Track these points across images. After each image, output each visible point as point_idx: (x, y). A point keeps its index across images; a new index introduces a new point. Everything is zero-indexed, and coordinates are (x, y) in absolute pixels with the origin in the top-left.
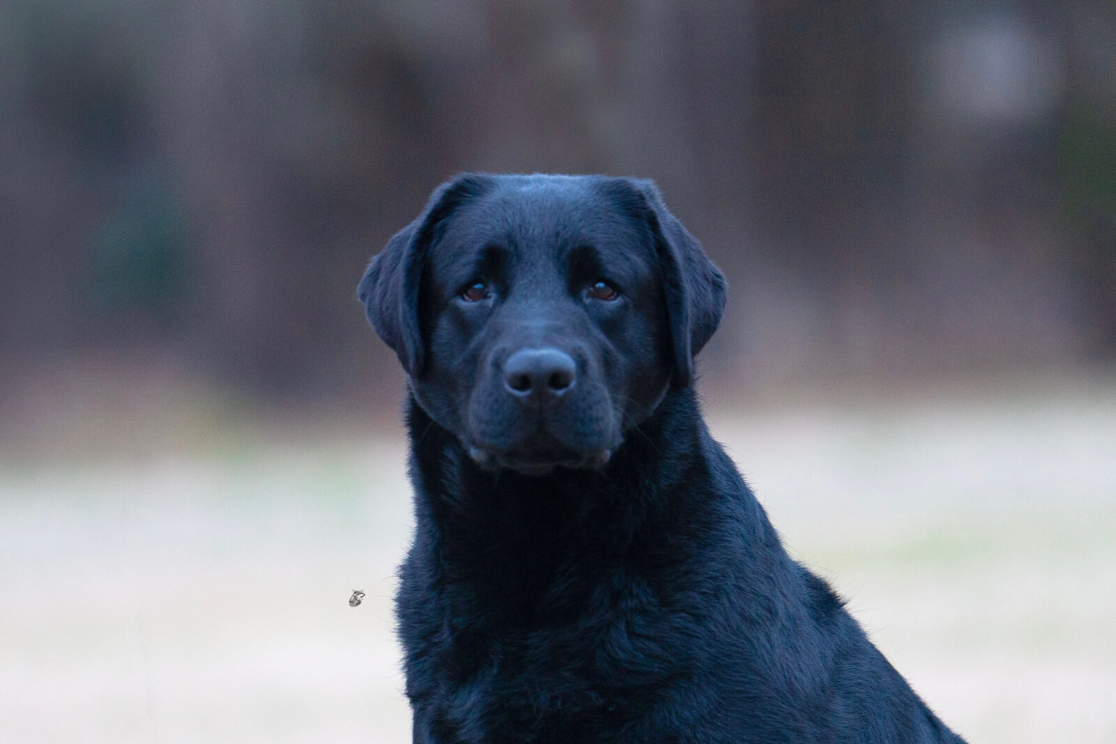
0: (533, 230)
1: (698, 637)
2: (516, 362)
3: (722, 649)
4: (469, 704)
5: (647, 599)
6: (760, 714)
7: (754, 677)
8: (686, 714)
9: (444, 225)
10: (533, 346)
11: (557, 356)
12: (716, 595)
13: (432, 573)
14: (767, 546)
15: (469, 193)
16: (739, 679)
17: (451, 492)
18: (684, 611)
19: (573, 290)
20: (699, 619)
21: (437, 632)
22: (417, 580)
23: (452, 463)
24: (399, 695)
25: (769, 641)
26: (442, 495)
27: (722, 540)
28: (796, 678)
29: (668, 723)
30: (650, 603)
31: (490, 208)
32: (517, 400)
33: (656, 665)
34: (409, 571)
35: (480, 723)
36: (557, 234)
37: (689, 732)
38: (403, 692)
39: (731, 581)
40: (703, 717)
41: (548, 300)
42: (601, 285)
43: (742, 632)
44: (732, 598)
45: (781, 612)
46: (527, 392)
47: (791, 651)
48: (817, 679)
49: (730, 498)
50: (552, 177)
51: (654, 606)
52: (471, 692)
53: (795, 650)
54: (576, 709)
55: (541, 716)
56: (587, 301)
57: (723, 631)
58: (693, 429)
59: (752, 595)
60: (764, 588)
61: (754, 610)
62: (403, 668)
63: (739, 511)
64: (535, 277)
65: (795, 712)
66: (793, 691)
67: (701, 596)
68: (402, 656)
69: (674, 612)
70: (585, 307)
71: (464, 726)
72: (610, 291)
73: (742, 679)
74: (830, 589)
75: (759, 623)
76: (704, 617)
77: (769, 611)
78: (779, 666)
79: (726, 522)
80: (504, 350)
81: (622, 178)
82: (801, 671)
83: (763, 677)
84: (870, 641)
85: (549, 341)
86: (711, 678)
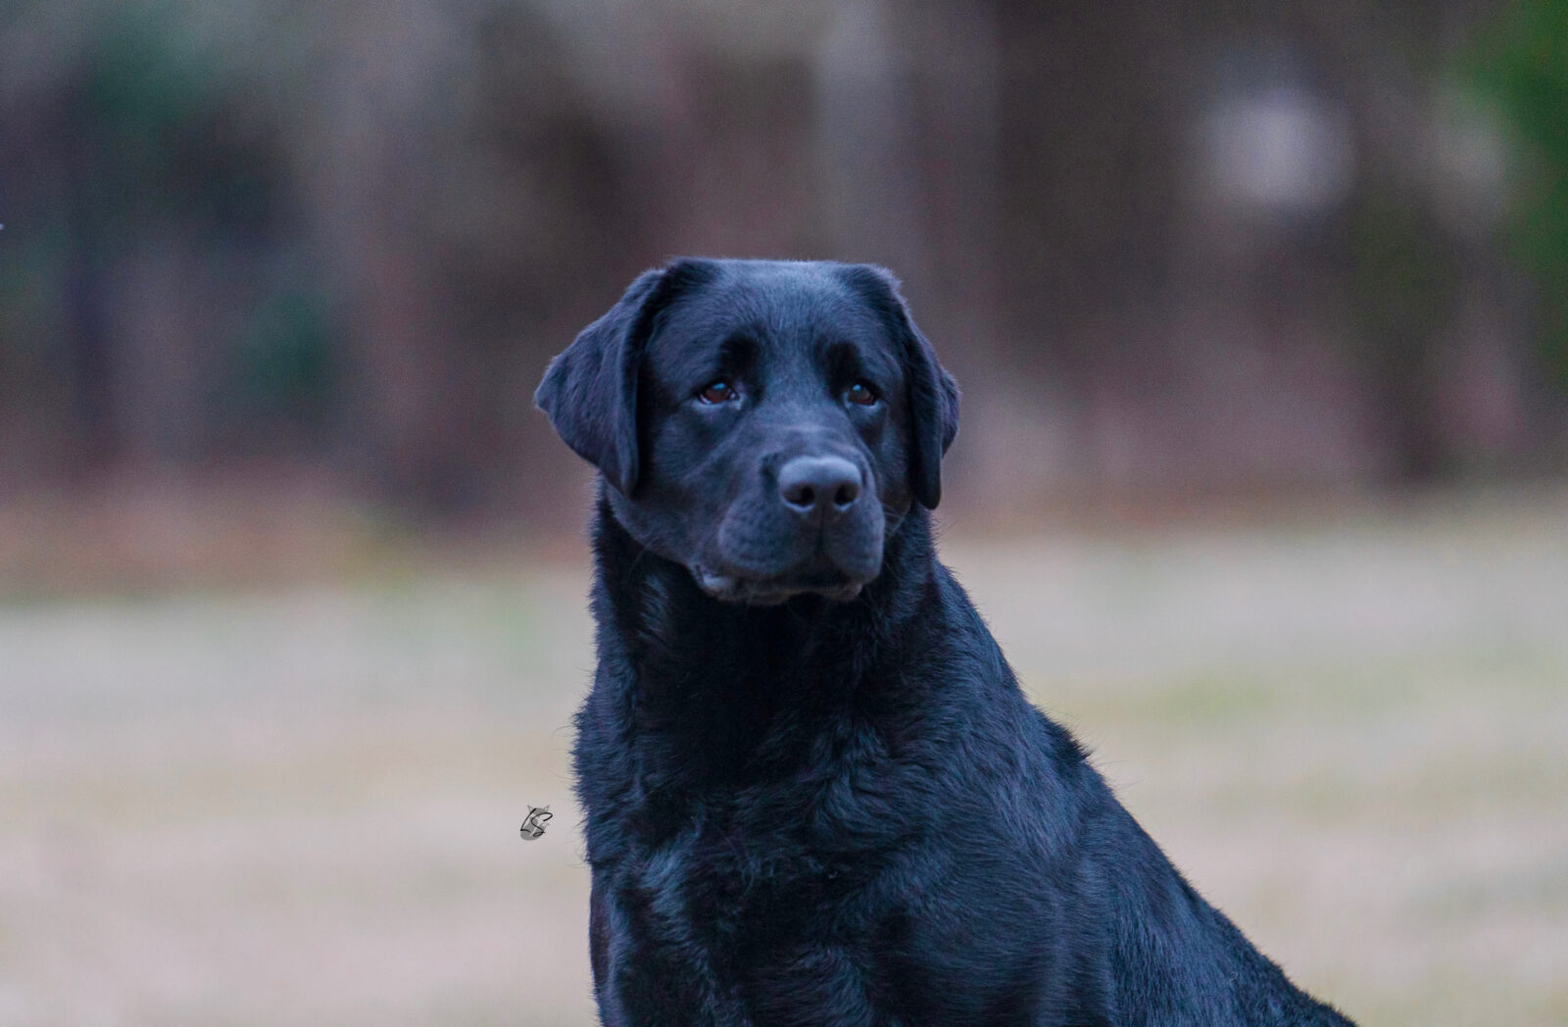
0: (784, 323)
1: (930, 793)
2: (793, 472)
3: (958, 806)
4: (666, 871)
5: (875, 750)
6: (1000, 881)
7: (993, 838)
8: (916, 880)
9: (663, 318)
10: (812, 454)
11: (843, 464)
12: (951, 744)
13: (621, 722)
14: (1006, 687)
15: (692, 280)
16: (976, 841)
17: (651, 628)
18: (916, 763)
19: (835, 393)
20: (931, 770)
21: (627, 790)
22: (600, 730)
23: (656, 594)
24: (580, 861)
25: (1010, 796)
26: (640, 632)
27: (959, 681)
28: (1039, 838)
29: (895, 891)
30: (878, 755)
31: (726, 296)
33: (884, 825)
34: (588, 720)
35: (679, 893)
36: (812, 329)
37: (919, 902)
38: (584, 858)
39: (968, 728)
40: (935, 885)
41: (809, 404)
42: (857, 388)
43: (980, 787)
44: (970, 748)
45: (1023, 765)
46: (809, 508)
47: (1033, 807)
48: (1063, 840)
49: (965, 632)
51: (882, 758)
52: (668, 857)
53: (1038, 806)
54: (791, 878)
55: (751, 885)
56: (848, 405)
57: (959, 786)
58: (927, 555)
59: (990, 744)
60: (1002, 736)
61: (993, 760)
62: (585, 831)
63: (975, 645)
64: (791, 376)
65: (1038, 877)
66: (1035, 853)
67: (937, 746)
68: (582, 818)
69: (904, 764)
70: (847, 411)
71: (659, 897)
72: (868, 395)
73: (979, 841)
74: (1071, 737)
75: (999, 777)
76: (938, 769)
77: (1011, 763)
78: (1020, 824)
79: (962, 659)
80: (776, 456)
81: (864, 266)
82: (1045, 830)
83: (1002, 839)
84: (1117, 798)
85: (828, 449)
86: (944, 840)
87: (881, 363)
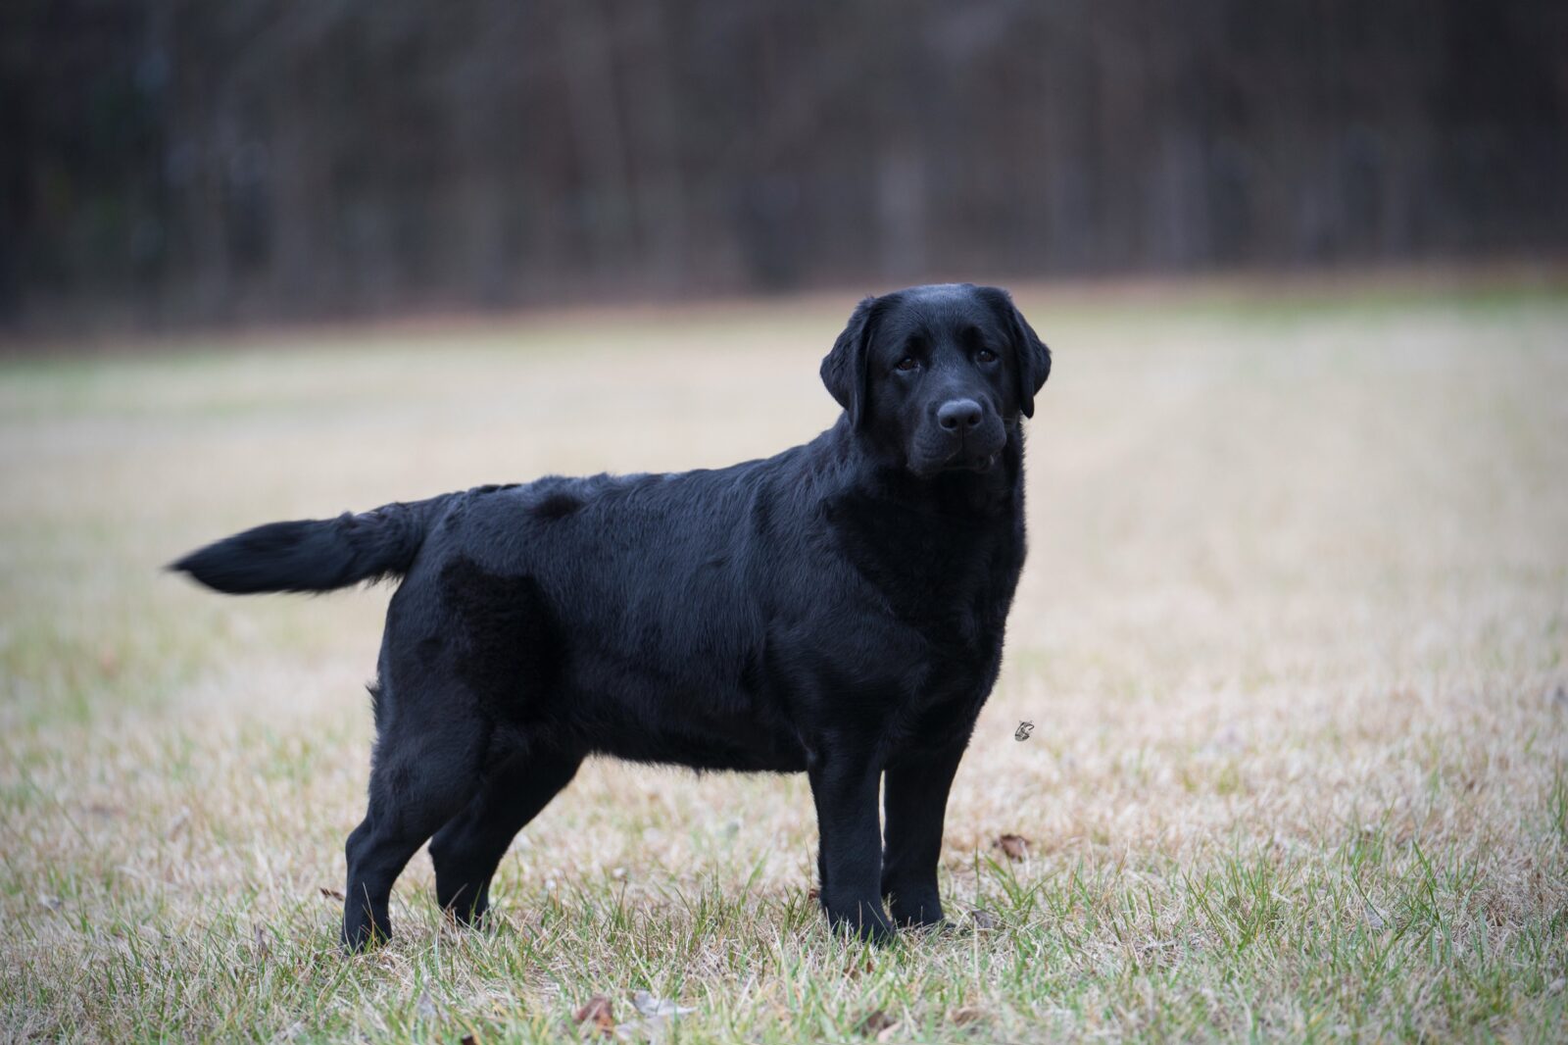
2: (948, 408)
10: (953, 398)
11: (967, 403)
19: (969, 358)
32: (948, 434)
41: (955, 366)
42: (983, 353)
46: (955, 429)
50: (942, 286)
56: (978, 364)
64: (943, 351)
70: (978, 367)
72: (989, 356)
80: (935, 403)
85: (963, 395)
87: (995, 338)
